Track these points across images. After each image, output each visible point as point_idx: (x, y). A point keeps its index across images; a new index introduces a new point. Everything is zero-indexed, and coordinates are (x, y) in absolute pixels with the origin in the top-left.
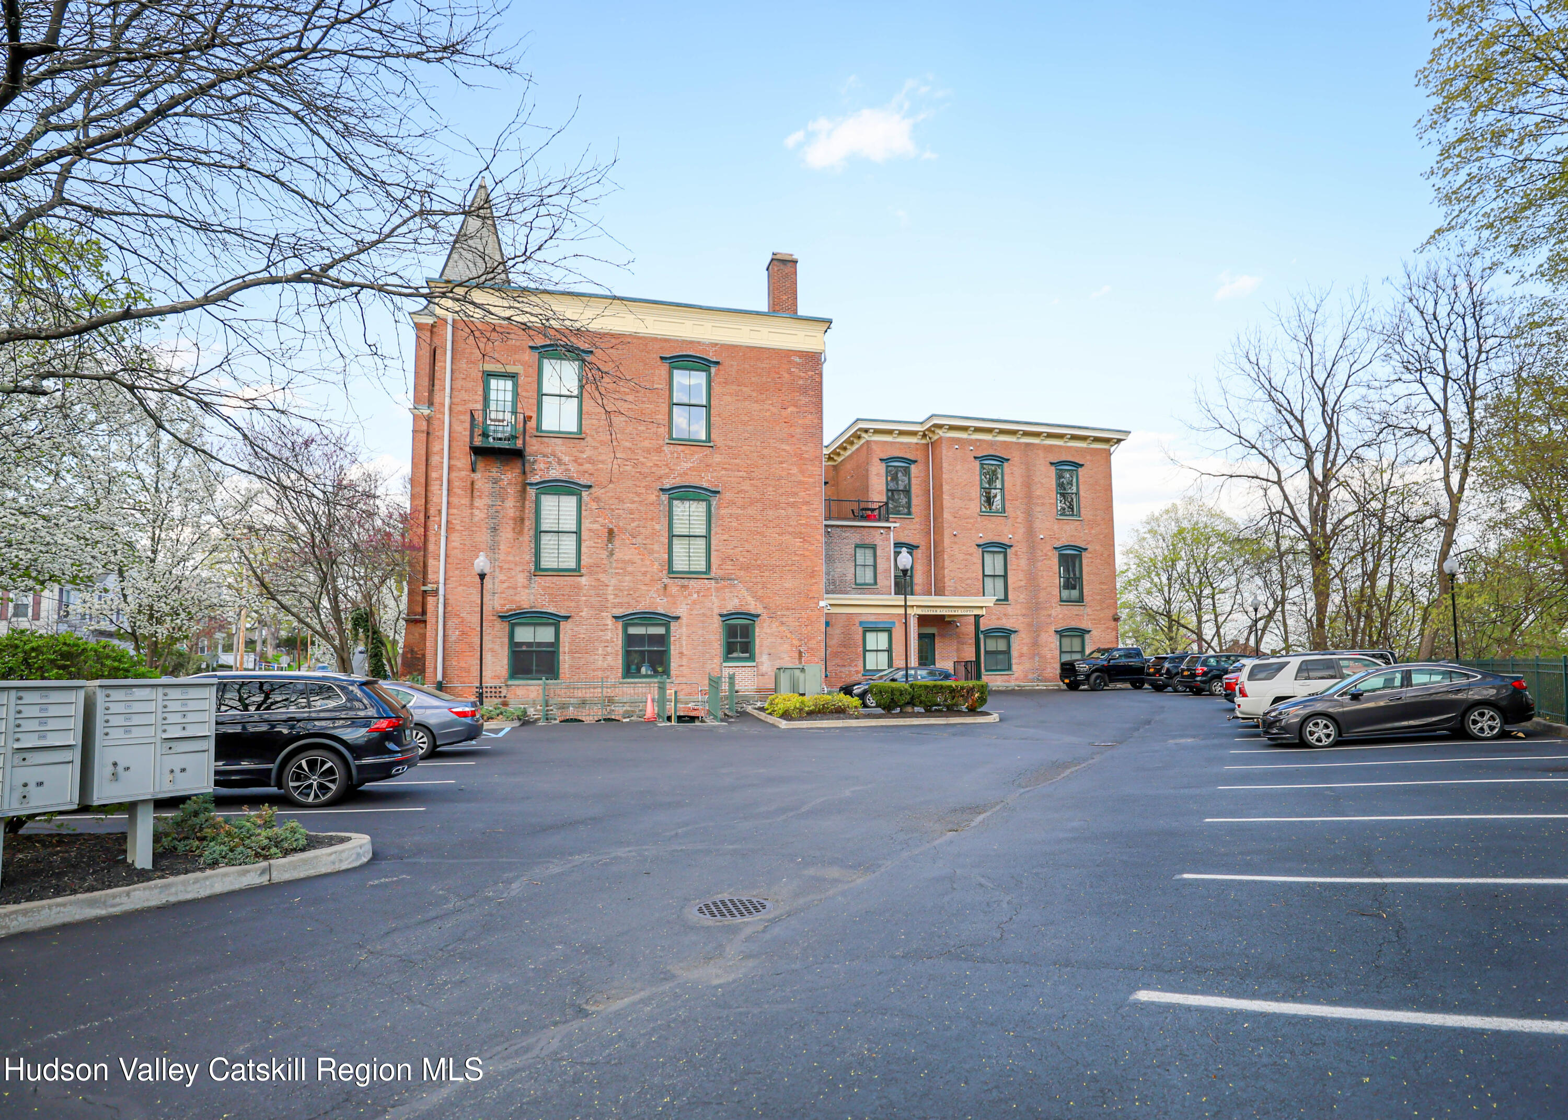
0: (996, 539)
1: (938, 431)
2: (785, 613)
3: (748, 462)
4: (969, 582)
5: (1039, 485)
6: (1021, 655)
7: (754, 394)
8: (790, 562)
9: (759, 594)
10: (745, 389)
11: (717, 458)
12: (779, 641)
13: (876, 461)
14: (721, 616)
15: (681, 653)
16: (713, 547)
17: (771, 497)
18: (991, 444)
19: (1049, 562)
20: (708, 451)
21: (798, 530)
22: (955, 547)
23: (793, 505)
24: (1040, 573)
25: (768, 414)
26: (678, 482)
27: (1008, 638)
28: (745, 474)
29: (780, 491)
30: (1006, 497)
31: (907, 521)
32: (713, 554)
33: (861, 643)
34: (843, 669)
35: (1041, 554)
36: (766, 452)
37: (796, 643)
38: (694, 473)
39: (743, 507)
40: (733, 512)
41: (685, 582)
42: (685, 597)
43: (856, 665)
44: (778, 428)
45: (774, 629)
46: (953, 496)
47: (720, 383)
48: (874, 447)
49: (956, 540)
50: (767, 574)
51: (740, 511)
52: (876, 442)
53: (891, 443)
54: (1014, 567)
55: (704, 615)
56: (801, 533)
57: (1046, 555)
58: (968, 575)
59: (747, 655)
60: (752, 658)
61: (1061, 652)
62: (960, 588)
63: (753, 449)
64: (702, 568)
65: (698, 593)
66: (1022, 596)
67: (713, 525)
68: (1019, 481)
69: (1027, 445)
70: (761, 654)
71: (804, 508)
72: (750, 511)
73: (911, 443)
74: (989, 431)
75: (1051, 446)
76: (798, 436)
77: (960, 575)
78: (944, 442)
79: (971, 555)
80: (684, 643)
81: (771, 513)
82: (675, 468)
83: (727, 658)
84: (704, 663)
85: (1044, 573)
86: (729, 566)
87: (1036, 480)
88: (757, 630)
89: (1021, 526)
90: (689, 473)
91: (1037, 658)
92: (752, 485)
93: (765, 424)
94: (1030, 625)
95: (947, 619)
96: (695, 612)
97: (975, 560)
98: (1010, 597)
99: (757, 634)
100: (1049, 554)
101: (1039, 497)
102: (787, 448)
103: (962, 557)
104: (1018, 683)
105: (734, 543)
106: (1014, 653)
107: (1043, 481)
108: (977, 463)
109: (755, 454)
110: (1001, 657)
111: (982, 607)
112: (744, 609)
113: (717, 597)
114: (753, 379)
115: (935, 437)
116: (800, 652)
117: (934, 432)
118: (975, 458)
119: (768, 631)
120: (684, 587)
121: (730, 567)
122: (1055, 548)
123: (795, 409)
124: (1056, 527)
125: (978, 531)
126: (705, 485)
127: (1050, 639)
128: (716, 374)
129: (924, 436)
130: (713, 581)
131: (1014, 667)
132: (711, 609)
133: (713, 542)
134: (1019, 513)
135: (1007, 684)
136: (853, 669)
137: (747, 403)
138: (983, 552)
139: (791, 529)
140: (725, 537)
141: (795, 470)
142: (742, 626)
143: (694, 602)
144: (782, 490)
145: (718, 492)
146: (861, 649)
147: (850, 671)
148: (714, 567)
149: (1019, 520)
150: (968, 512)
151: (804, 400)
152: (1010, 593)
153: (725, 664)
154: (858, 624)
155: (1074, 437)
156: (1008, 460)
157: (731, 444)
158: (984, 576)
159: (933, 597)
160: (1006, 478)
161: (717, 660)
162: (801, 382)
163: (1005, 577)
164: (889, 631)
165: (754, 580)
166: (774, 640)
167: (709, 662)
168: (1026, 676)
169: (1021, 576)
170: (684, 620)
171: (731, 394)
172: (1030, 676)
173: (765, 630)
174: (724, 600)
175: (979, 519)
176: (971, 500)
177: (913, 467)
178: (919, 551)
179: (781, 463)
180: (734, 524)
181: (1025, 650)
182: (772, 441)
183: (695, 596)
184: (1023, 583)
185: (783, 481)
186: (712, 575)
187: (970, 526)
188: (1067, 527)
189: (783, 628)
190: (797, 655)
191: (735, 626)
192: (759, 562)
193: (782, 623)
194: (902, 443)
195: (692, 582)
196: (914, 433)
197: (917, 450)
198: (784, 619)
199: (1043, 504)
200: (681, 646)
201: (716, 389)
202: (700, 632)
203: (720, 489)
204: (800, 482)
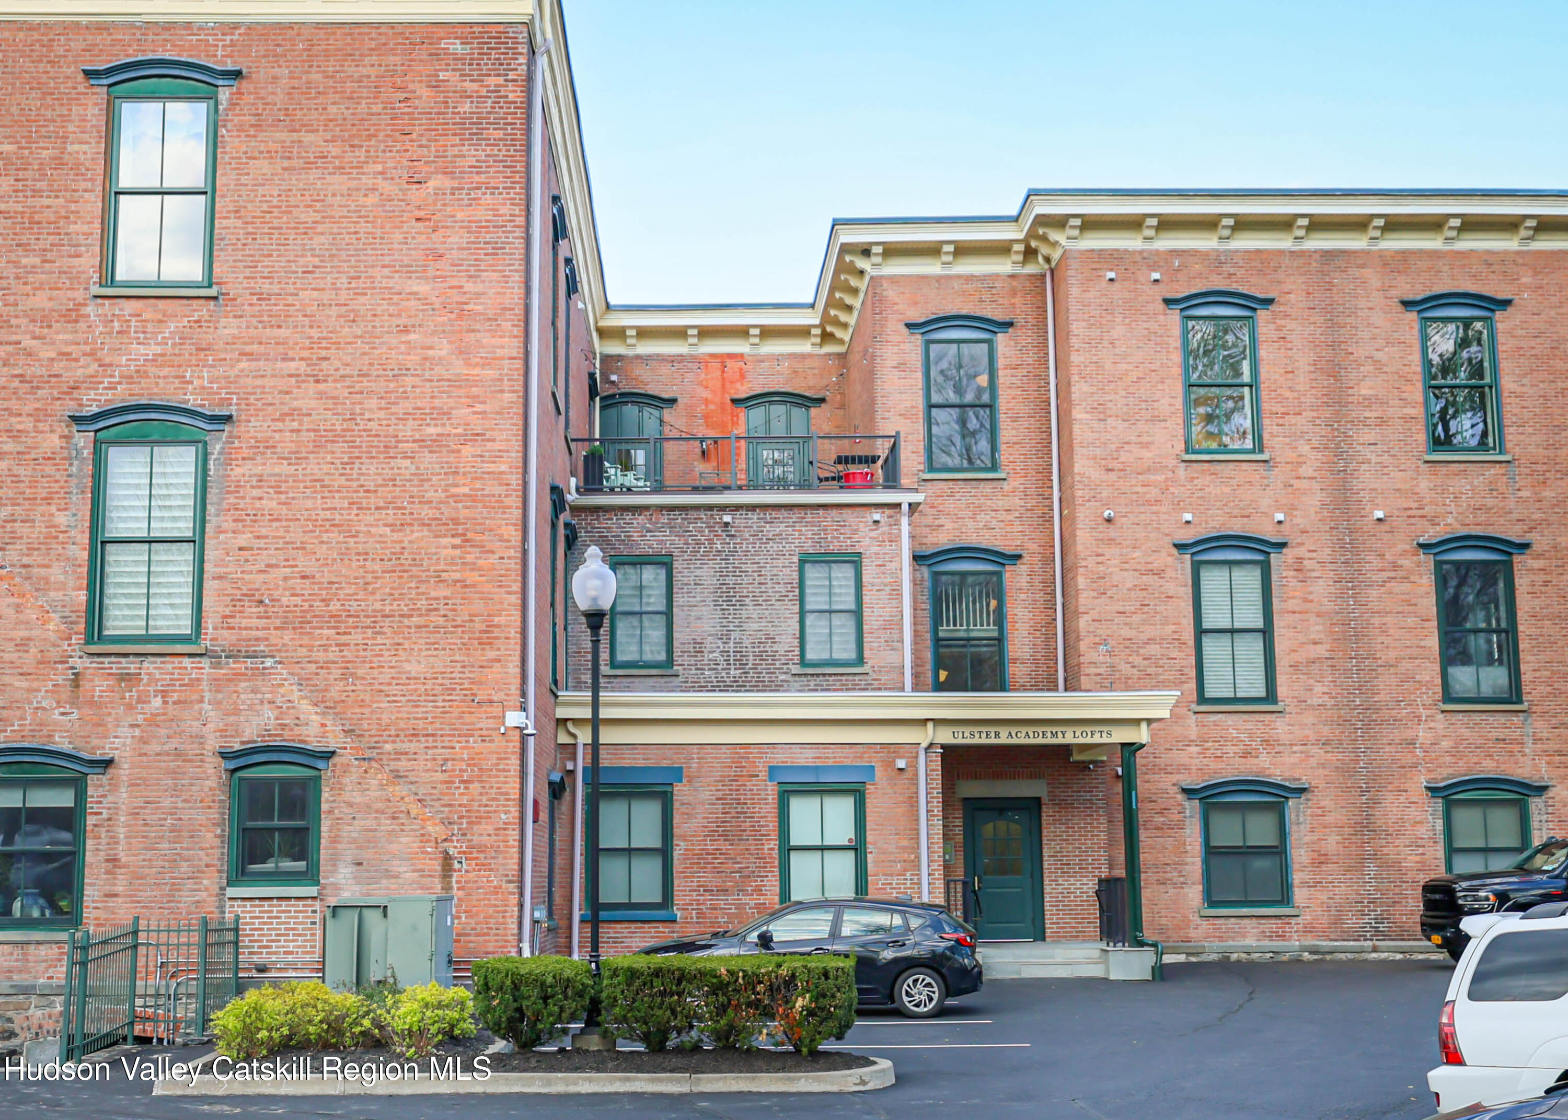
0: (1237, 527)
1: (1055, 235)
2: (406, 746)
3: (314, 333)
4: (1154, 649)
5: (1368, 368)
6: (1320, 860)
7: (334, 150)
8: (422, 603)
9: (334, 693)
10: (308, 138)
11: (229, 328)
12: (387, 824)
13: (895, 329)
14: (224, 756)
15: (113, 860)
16: (208, 567)
17: (373, 425)
18: (1216, 260)
19: (1406, 587)
20: (203, 310)
21: (447, 512)
22: (1110, 552)
23: (435, 445)
24: (1376, 621)
25: (372, 199)
26: (121, 395)
27: (1278, 809)
28: (303, 367)
29: (399, 409)
30: (1265, 406)
31: (987, 488)
32: (210, 585)
33: (772, 825)
34: (721, 901)
35: (1376, 563)
36: (362, 303)
37: (435, 830)
38: (166, 371)
39: (296, 458)
40: (268, 469)
41: (131, 665)
42: (130, 707)
43: (758, 890)
44: (398, 237)
45: (374, 794)
46: (1101, 412)
47: (240, 128)
48: (891, 293)
49: (1112, 532)
50: (356, 637)
51: (285, 469)
52: (893, 279)
53: (939, 279)
54: (1292, 604)
55: (178, 754)
56: (456, 522)
57: (1395, 567)
58: (1150, 632)
59: (301, 865)
60: (311, 876)
61: (1451, 851)
62: (1125, 669)
63: (326, 297)
64: (185, 627)
65: (164, 694)
66: (1319, 689)
67: (211, 509)
68: (1304, 360)
69: (1328, 255)
70: (334, 861)
71: (467, 450)
72: (314, 467)
73: (997, 276)
74: (1208, 224)
75: (1405, 255)
76: (455, 255)
77: (1126, 632)
78: (1074, 264)
79: (1159, 573)
80: (121, 832)
81: (372, 472)
82: (116, 359)
83: (243, 873)
84: (175, 888)
85: (1388, 619)
86: (250, 618)
87: (1360, 353)
88: (325, 795)
89: (1315, 485)
90: (152, 371)
91: (1372, 868)
92: (321, 395)
93: (363, 227)
94: (1346, 771)
95: (1076, 757)
96: (153, 747)
97: (1171, 588)
98: (1282, 691)
99: (324, 807)
100: (1406, 563)
101: (1368, 402)
102: (422, 288)
103: (1130, 579)
104: (1310, 941)
105: (264, 558)
106: (1299, 855)
107: (1378, 355)
108: (1175, 316)
109: (334, 311)
110: (1261, 864)
111: (1137, 722)
112: (288, 738)
113: (217, 703)
114: (333, 109)
115: (1056, 255)
116: (447, 859)
117: (1044, 239)
118: (1168, 302)
119: (358, 799)
120: (126, 678)
121: (255, 622)
122: (1421, 546)
123: (448, 183)
124: (1424, 485)
125: (1178, 506)
126: (192, 401)
127: (1414, 813)
128: (233, 105)
129: (1030, 253)
130: (205, 662)
131: (1300, 895)
132: (200, 739)
133: (210, 555)
134: (1305, 449)
135: (1277, 944)
136: (750, 901)
137: (314, 174)
138: (1196, 568)
139: (426, 512)
140: (242, 540)
141: (443, 348)
142: (286, 784)
143: (153, 720)
144: (408, 405)
145: (228, 419)
146: (774, 844)
147: (740, 907)
148: (209, 624)
149: (1306, 471)
150: (1146, 454)
151: (471, 154)
152: (1282, 680)
153: (231, 892)
154: (763, 775)
155: (1471, 225)
156: (1270, 301)
157: (266, 287)
158: (1200, 632)
159: (1061, 696)
160: (1262, 353)
161: (211, 881)
162: (466, 107)
163: (1267, 633)
164: (858, 793)
165: (320, 656)
166: (370, 823)
167: (190, 884)
168: (1337, 921)
169: (1317, 629)
170: (123, 771)
171: (270, 155)
172: (1352, 922)
173: (347, 796)
174: (236, 712)
175: (1182, 471)
176: (1155, 419)
177: (1001, 339)
178: (1022, 568)
179: (406, 330)
180: (269, 504)
181: (1332, 843)
182: (377, 272)
183: (157, 702)
184: (1321, 651)
185: (409, 380)
186: (206, 643)
187: (1154, 493)
188: (1460, 484)
189: (401, 790)
190: (437, 866)
191: (268, 783)
192: (335, 606)
193: (397, 776)
194: (969, 278)
195: (149, 665)
196: (1001, 249)
197: (1014, 293)
198: (403, 765)
199: (1382, 422)
200: (114, 841)
201: (231, 142)
202: (167, 803)
203: (233, 410)
204: (456, 382)
